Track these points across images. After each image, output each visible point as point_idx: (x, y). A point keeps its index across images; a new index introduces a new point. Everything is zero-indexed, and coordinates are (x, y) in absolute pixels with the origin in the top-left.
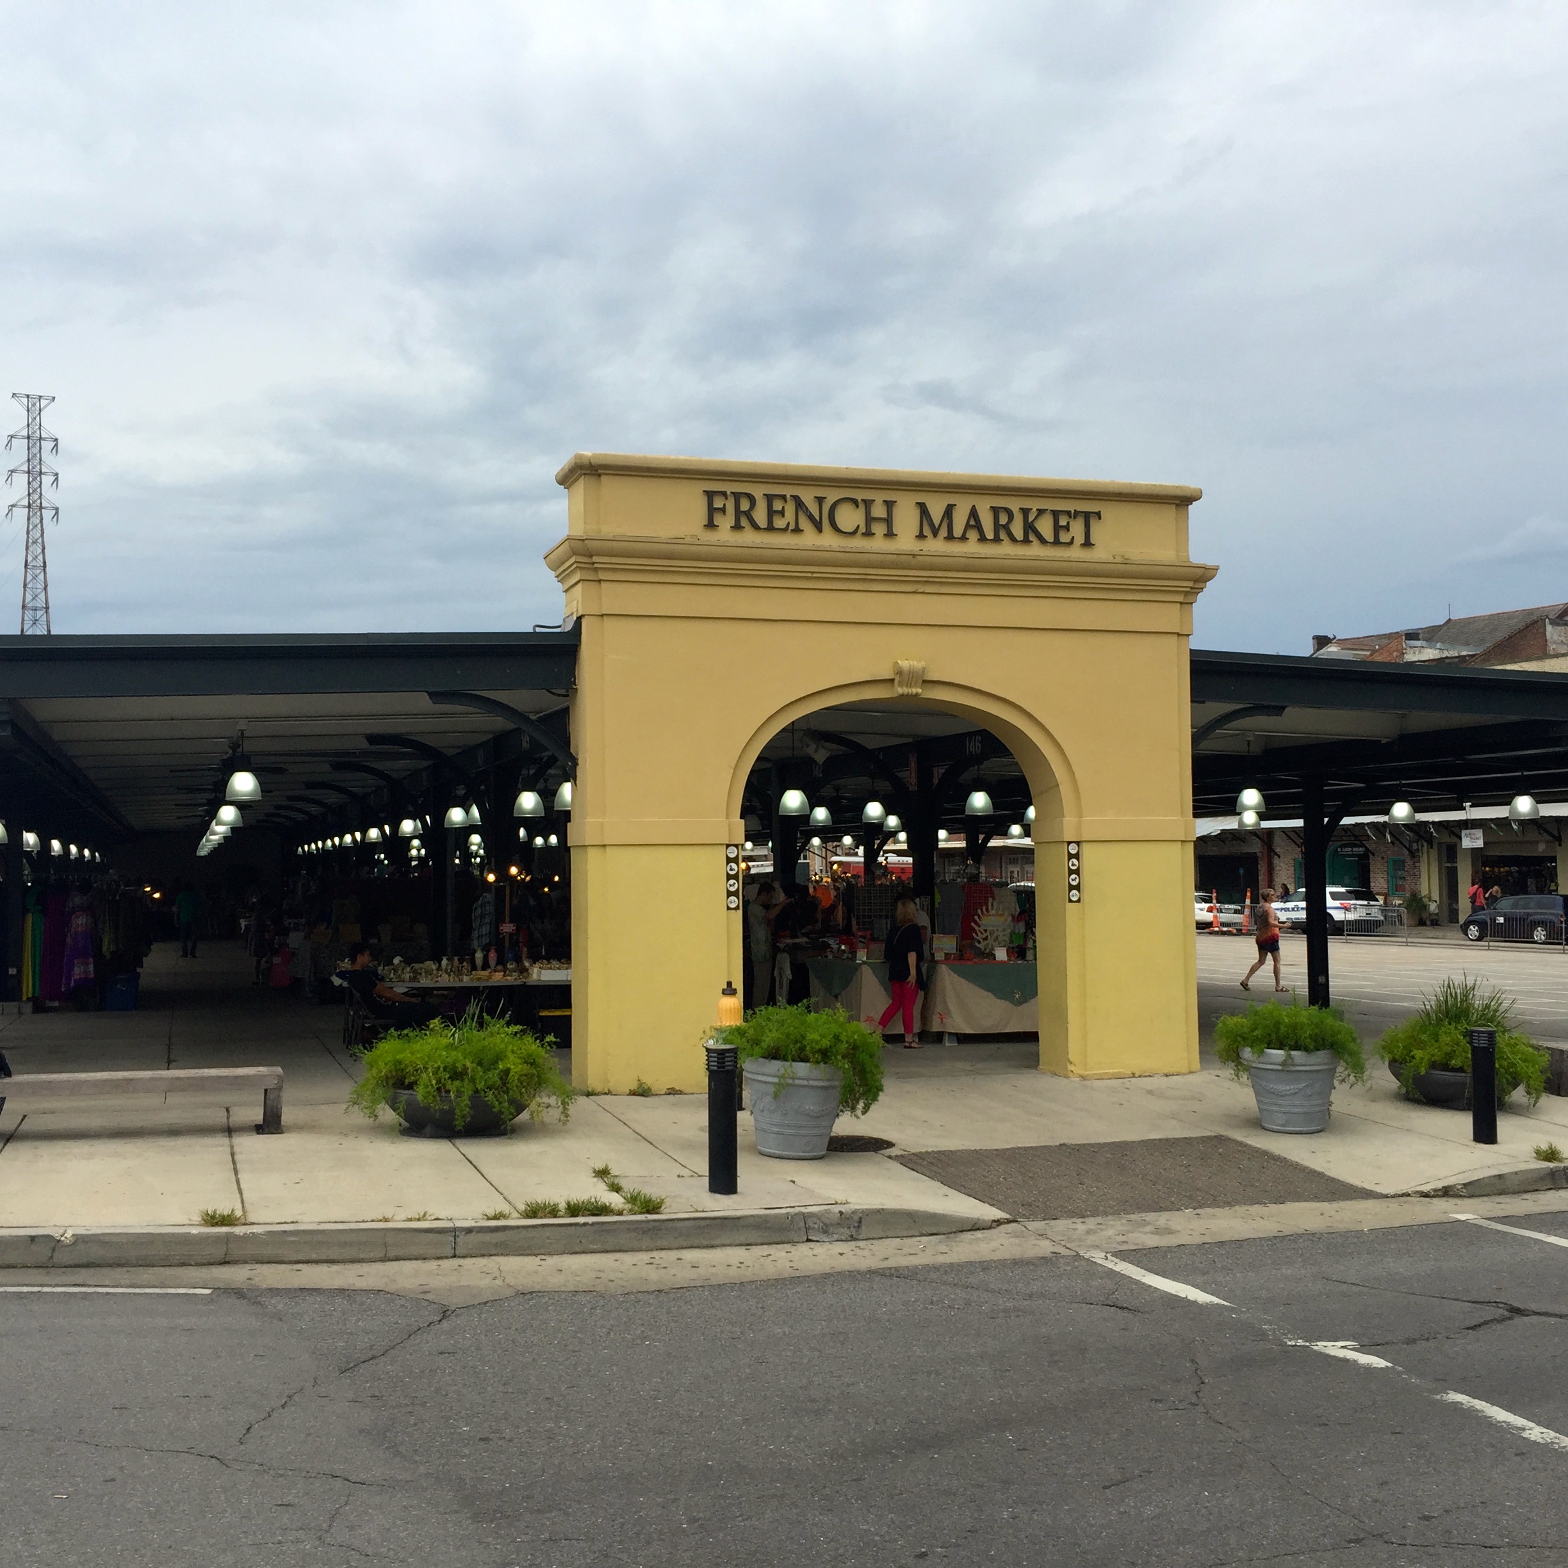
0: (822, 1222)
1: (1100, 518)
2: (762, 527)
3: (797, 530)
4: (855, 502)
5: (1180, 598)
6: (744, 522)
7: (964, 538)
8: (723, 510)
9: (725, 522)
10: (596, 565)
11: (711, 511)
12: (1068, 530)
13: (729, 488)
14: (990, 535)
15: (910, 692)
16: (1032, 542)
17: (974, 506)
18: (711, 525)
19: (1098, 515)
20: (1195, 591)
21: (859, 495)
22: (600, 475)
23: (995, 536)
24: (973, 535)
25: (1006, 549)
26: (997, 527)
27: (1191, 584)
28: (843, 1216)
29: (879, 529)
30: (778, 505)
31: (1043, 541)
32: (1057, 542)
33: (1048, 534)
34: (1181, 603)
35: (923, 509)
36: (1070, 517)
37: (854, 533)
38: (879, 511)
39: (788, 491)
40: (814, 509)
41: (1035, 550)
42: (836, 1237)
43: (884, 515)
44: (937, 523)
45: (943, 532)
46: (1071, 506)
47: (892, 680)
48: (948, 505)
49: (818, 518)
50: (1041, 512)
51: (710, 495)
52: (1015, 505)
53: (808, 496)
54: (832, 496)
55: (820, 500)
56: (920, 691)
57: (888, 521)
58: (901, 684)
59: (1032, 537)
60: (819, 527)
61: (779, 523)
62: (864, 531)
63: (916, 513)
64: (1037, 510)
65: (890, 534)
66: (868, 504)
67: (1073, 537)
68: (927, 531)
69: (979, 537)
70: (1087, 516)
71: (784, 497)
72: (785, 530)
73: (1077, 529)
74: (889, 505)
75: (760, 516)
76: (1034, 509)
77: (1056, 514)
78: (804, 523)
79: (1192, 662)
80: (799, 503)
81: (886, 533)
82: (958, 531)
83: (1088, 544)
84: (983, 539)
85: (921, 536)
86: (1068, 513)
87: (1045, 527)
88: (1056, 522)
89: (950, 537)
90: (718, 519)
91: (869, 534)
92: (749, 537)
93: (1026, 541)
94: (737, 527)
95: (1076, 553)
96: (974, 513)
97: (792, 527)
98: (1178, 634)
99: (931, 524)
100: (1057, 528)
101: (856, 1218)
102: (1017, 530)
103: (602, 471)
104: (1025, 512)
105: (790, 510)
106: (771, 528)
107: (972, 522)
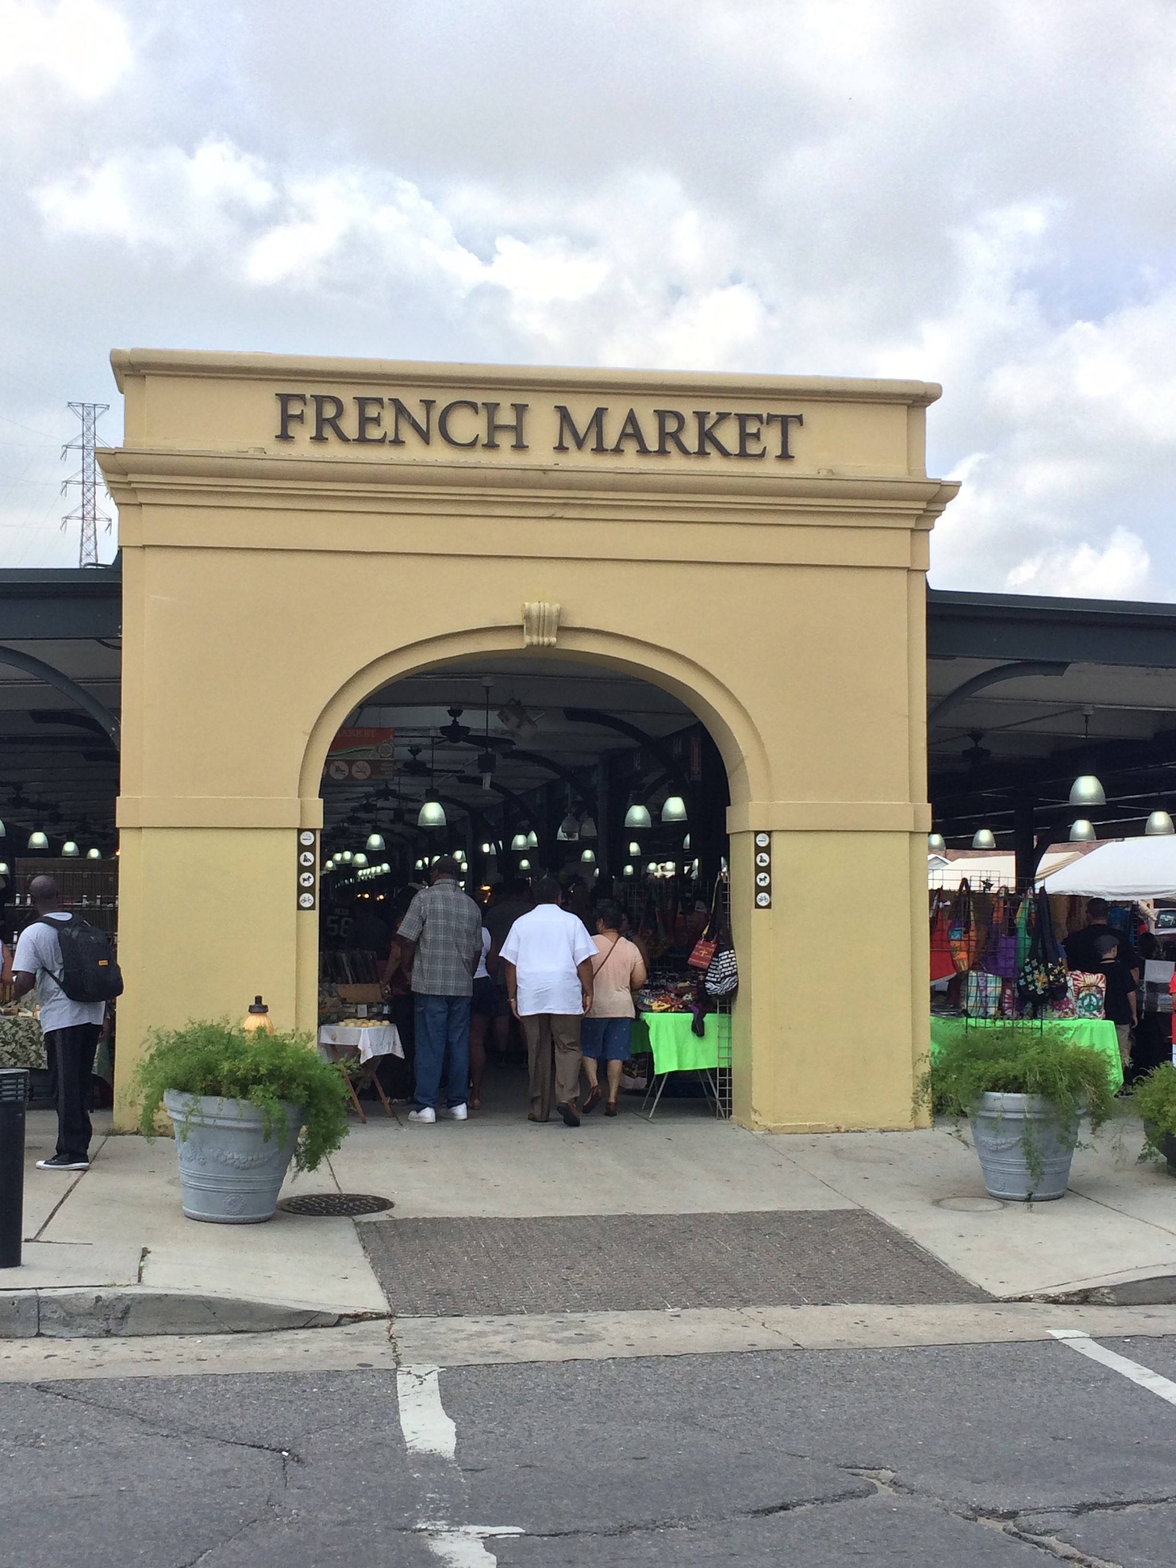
0: (65, 1311)
1: (802, 424)
2: (351, 438)
3: (397, 442)
4: (473, 406)
5: (911, 524)
6: (328, 432)
7: (618, 450)
8: (300, 418)
9: (304, 433)
10: (133, 485)
11: (286, 418)
12: (759, 439)
13: (309, 391)
14: (653, 444)
15: (541, 642)
16: (709, 454)
17: (631, 410)
18: (284, 436)
19: (800, 419)
20: (929, 514)
21: (479, 398)
22: (144, 377)
23: (660, 447)
24: (630, 447)
25: (676, 463)
26: (663, 435)
27: (923, 505)
28: (100, 1303)
29: (506, 440)
30: (372, 411)
31: (725, 453)
32: (743, 454)
33: (732, 444)
34: (912, 530)
35: (564, 414)
36: (762, 423)
37: (472, 445)
38: (506, 417)
39: (386, 394)
40: (419, 416)
41: (715, 464)
42: (83, 1331)
43: (514, 423)
44: (581, 429)
45: (592, 443)
46: (763, 409)
47: (522, 627)
48: (598, 409)
49: (424, 428)
50: (723, 417)
51: (285, 399)
52: (687, 408)
53: (412, 401)
54: (443, 399)
55: (428, 404)
56: (554, 640)
57: (517, 429)
58: (530, 633)
59: (709, 448)
60: (425, 437)
61: (374, 433)
62: (486, 442)
63: (555, 420)
64: (717, 413)
65: (520, 447)
66: (492, 408)
67: (765, 448)
68: (569, 442)
69: (639, 449)
70: (785, 422)
71: (379, 401)
72: (381, 441)
73: (771, 438)
74: (520, 409)
75: (350, 425)
76: (713, 413)
77: (742, 419)
78: (408, 434)
79: (928, 604)
80: (400, 409)
81: (514, 443)
82: (610, 441)
83: (785, 456)
84: (643, 451)
85: (561, 448)
86: (759, 417)
87: (728, 436)
88: (742, 428)
89: (600, 449)
90: (294, 429)
91: (491, 445)
92: (334, 450)
93: (702, 453)
94: (319, 438)
95: (771, 468)
96: (631, 419)
97: (391, 436)
98: (909, 570)
99: (575, 433)
100: (744, 436)
101: (121, 1306)
102: (691, 440)
103: (147, 372)
104: (701, 416)
105: (388, 417)
106: (362, 440)
107: (630, 430)
